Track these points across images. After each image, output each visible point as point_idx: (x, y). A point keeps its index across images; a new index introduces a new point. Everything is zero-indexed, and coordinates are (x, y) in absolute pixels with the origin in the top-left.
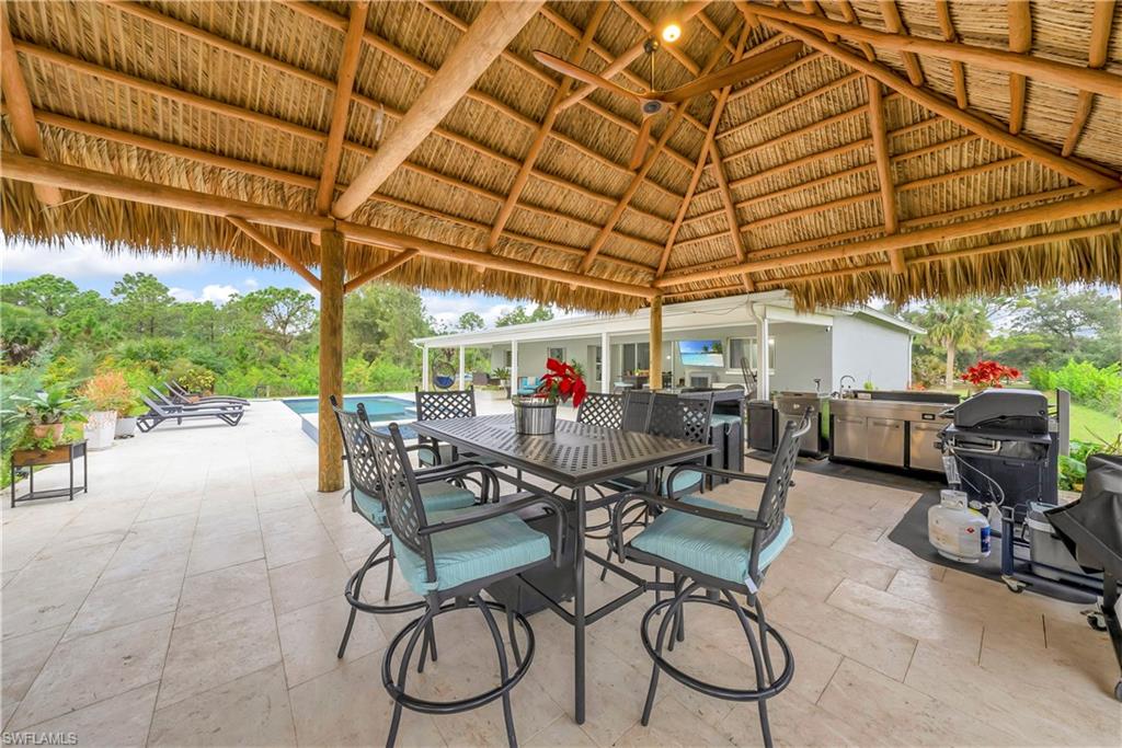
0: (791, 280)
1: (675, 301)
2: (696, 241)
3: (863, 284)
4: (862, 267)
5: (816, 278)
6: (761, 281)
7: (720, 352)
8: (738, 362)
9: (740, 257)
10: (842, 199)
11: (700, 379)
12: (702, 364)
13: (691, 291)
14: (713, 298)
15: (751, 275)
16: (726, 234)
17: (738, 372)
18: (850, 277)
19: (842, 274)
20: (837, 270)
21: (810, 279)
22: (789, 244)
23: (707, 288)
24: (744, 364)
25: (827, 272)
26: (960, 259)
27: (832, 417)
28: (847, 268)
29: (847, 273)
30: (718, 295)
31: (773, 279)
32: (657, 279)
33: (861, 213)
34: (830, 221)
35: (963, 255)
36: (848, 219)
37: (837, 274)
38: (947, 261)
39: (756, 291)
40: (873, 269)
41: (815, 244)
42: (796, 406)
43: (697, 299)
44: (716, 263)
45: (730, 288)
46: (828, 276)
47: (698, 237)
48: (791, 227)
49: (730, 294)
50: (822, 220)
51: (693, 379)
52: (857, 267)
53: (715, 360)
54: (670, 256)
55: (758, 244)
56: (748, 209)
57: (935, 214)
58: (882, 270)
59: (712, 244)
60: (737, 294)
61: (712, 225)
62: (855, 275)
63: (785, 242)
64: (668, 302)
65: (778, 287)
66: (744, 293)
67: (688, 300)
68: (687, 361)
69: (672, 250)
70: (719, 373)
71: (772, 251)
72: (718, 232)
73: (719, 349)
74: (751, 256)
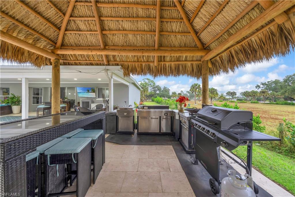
0: (123, 63)
1: (69, 64)
2: (80, 33)
3: (145, 69)
4: (146, 62)
5: (131, 63)
6: (111, 61)
7: (94, 92)
8: (101, 96)
9: (102, 46)
10: (143, 31)
11: (86, 102)
12: (87, 96)
13: (78, 60)
14: (89, 65)
15: (107, 56)
16: (95, 33)
17: (101, 99)
18: (142, 65)
19: (140, 63)
20: (138, 61)
21: (129, 64)
22: (122, 46)
23: (87, 60)
24: (103, 97)
25: (135, 61)
26: (170, 64)
27: (138, 117)
28: (141, 61)
29: (141, 63)
30: (92, 64)
31: (116, 61)
32: (56, 48)
33: (148, 40)
34: (138, 40)
35: (171, 63)
36: (144, 41)
37: (138, 63)
38: (167, 64)
39: (109, 65)
40: (149, 63)
41: (132, 48)
42: (125, 114)
43: (80, 64)
44: (90, 47)
45: (97, 62)
46: (135, 63)
47: (80, 30)
48: (124, 38)
49: (97, 65)
50: (135, 38)
51: (83, 103)
52: (144, 62)
53: (92, 95)
54: (64, 38)
55: (110, 43)
56: (106, 22)
57: (167, 47)
58: (151, 64)
59: (88, 36)
60: (101, 65)
61: (88, 26)
62: (144, 64)
63: (121, 45)
64: (65, 64)
65: (118, 65)
66: (103, 65)
67: (76, 64)
68: (80, 95)
69: (65, 34)
70: (94, 100)
71: (116, 47)
72: (91, 31)
73: (94, 91)
74: (107, 47)
